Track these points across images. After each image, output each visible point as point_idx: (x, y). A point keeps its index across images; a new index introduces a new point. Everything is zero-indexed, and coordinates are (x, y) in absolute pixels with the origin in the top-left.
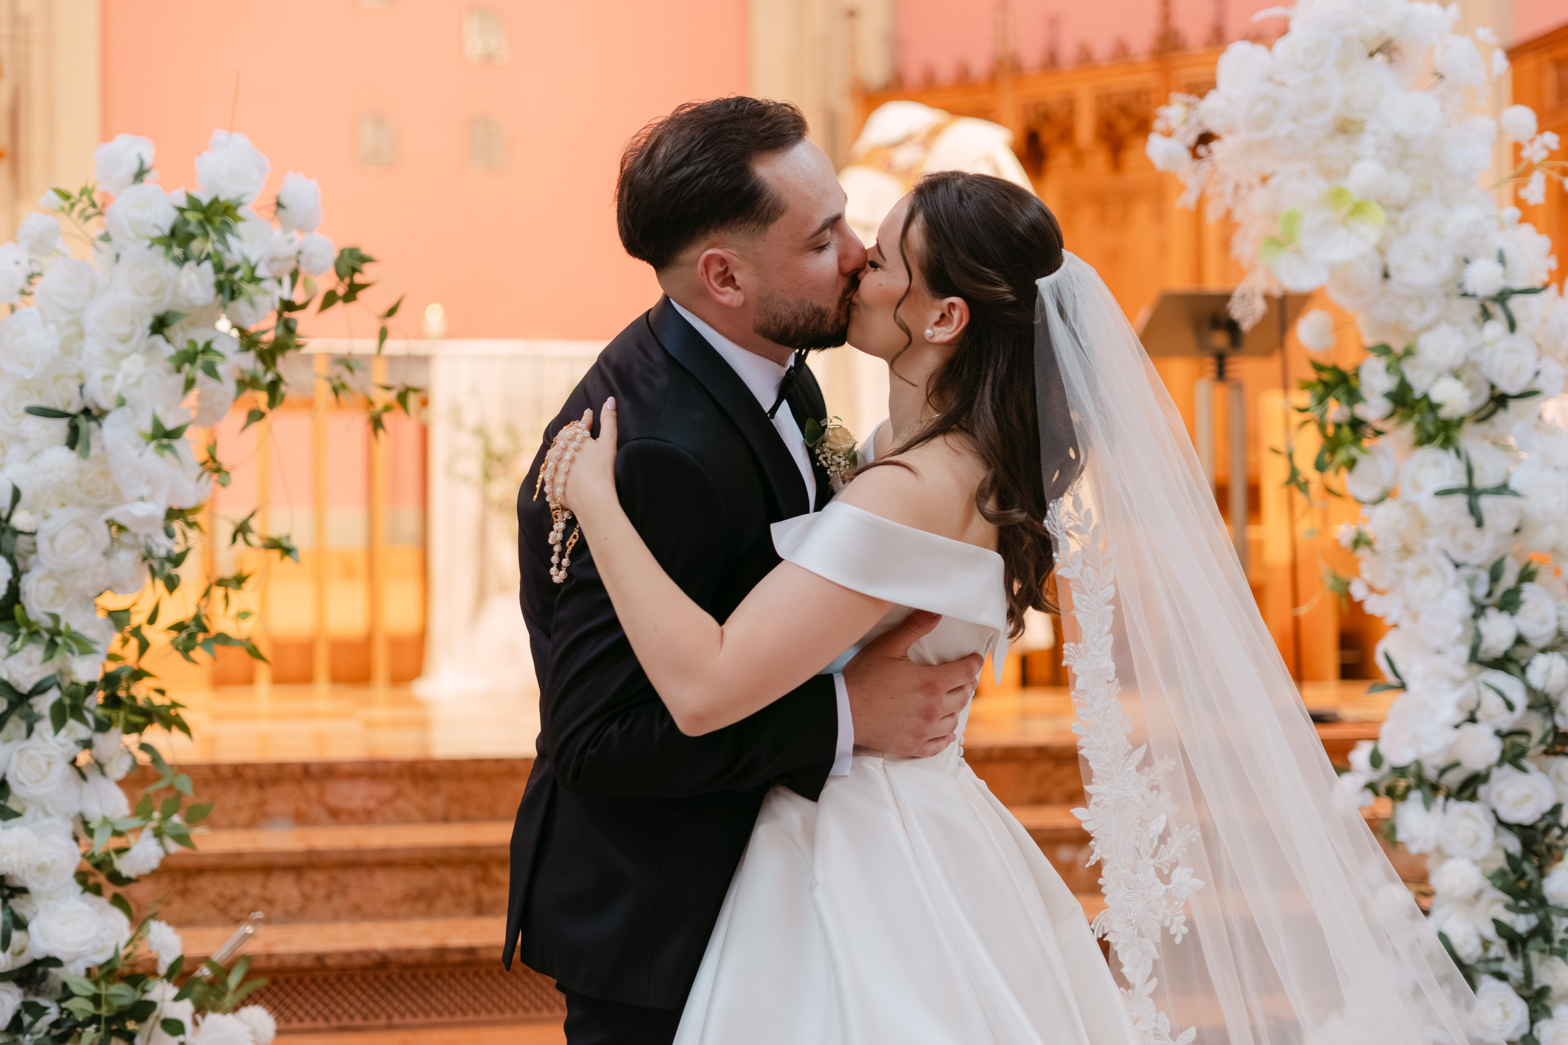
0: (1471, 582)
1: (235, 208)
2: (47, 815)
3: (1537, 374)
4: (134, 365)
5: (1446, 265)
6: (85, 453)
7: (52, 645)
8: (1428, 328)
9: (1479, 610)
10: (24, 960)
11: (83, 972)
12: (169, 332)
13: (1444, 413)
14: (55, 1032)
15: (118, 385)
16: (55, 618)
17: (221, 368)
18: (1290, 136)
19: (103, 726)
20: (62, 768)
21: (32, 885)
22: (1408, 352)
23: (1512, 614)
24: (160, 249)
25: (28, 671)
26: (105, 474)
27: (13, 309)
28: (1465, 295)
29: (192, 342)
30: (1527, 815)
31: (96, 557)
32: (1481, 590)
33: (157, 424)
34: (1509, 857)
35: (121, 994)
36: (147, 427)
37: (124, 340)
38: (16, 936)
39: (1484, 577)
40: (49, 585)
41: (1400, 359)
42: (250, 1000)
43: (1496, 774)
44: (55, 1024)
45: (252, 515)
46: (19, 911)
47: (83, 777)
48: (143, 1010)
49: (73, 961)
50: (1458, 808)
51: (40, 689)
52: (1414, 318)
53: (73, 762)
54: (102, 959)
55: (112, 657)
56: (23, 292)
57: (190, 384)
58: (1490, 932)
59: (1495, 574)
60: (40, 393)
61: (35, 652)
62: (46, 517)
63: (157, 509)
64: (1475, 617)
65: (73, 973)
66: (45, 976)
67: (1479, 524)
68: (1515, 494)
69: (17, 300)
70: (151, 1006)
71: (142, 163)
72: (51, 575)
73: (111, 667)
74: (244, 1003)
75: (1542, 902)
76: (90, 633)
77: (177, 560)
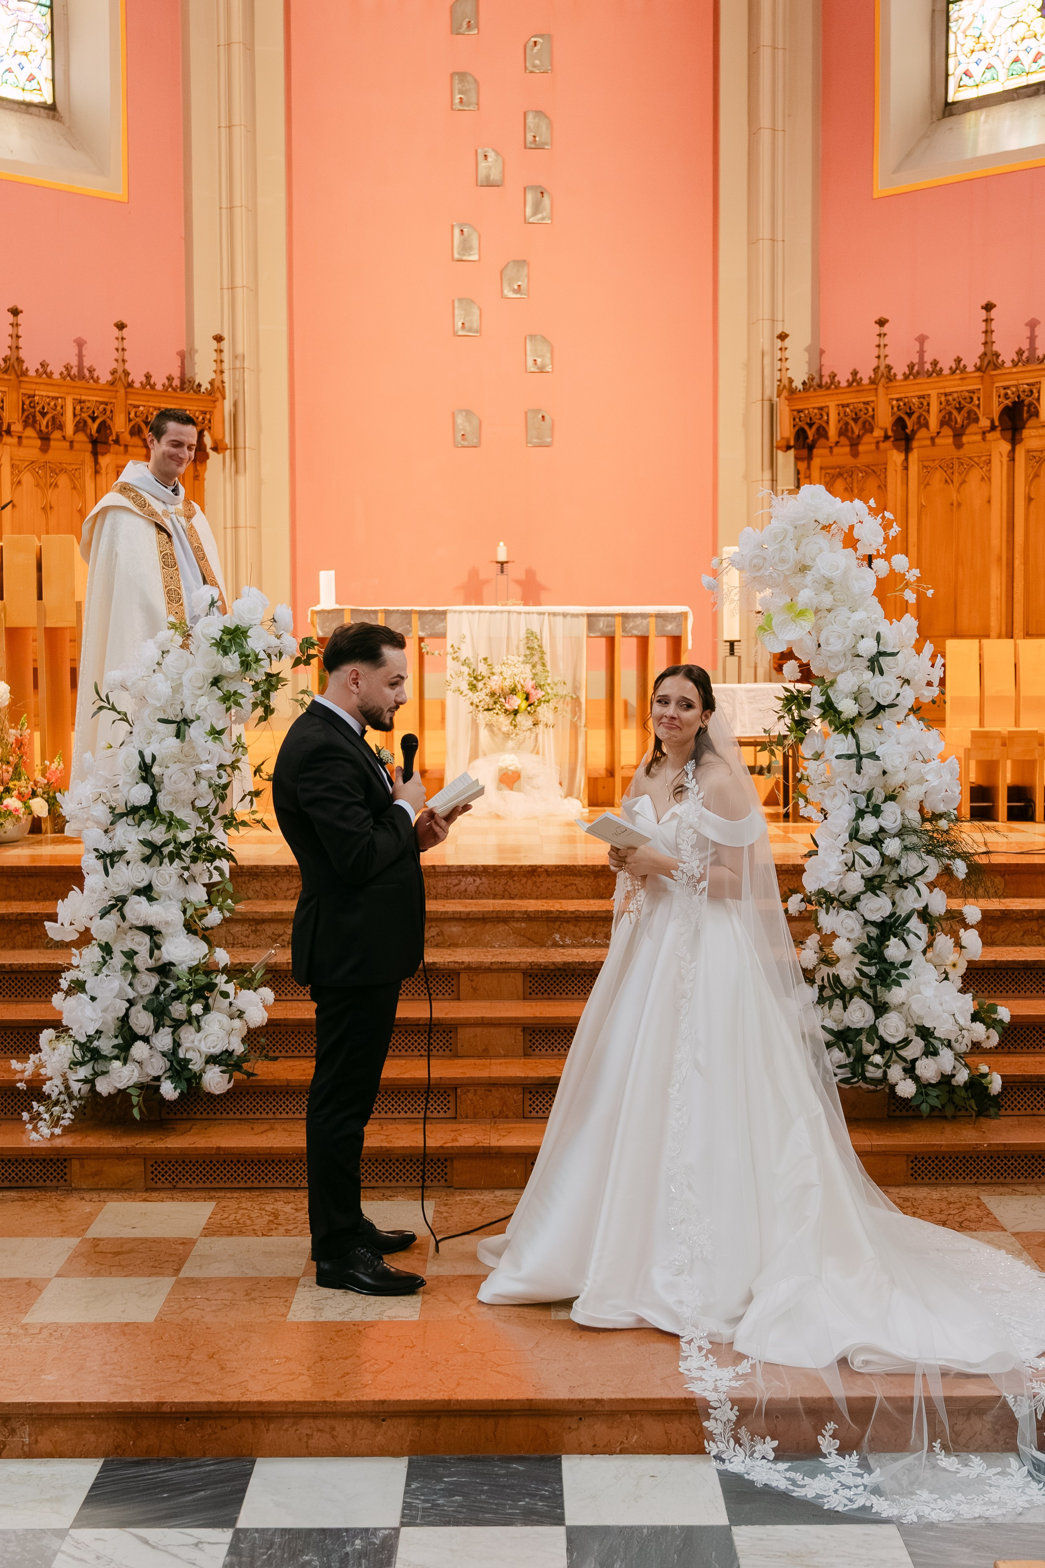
0: (856, 801)
1: (247, 632)
2: (171, 899)
3: (898, 695)
4: (203, 700)
5: (849, 640)
6: (183, 740)
7: (170, 826)
8: (842, 671)
9: (860, 814)
10: (160, 963)
11: (187, 970)
12: (219, 685)
13: (844, 717)
14: (173, 995)
15: (197, 710)
16: (171, 813)
17: (242, 701)
18: (770, 575)
19: (194, 860)
20: (175, 879)
21: (163, 931)
22: (832, 683)
23: (877, 817)
24: (215, 648)
25: (160, 836)
26: (193, 748)
27: (154, 671)
28: (858, 656)
29: (228, 691)
30: (877, 917)
31: (190, 785)
32: (863, 805)
33: (212, 727)
34: (870, 938)
35: (202, 979)
36: (209, 728)
37: (200, 688)
38: (156, 951)
39: (864, 798)
40: (169, 798)
41: (828, 687)
42: (263, 984)
43: (862, 897)
44: (173, 991)
45: (262, 764)
46: (157, 941)
47: (187, 883)
48: (211, 987)
49: (180, 964)
50: (844, 912)
51: (166, 844)
52: (834, 666)
53: (181, 876)
54: (195, 963)
55: (198, 828)
56: (158, 664)
57: (228, 709)
58: (857, 974)
59: (869, 795)
60: (164, 712)
61: (163, 828)
62: (167, 767)
63: (212, 767)
64: (856, 819)
65: (181, 970)
66: (170, 970)
67: (859, 772)
68: (877, 758)
69: (156, 667)
70: (216, 985)
71: (213, 599)
72: (169, 793)
73: (198, 833)
74: (260, 986)
75: (885, 960)
76: (187, 820)
77: (225, 787)
